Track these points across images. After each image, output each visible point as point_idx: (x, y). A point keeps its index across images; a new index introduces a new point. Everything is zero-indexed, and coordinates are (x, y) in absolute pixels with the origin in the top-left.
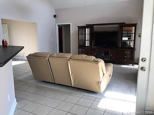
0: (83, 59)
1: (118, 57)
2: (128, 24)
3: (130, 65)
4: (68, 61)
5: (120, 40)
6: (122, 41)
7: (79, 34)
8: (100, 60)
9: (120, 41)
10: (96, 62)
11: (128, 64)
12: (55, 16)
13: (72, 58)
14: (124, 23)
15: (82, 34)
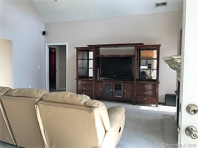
0: (65, 102)
1: (135, 93)
2: (147, 45)
3: (152, 105)
4: (35, 106)
5: (137, 68)
6: (139, 71)
7: (78, 58)
8: (97, 103)
9: (137, 70)
10: (88, 109)
11: (150, 105)
12: (44, 33)
13: (44, 98)
14: (143, 44)
15: (83, 59)
